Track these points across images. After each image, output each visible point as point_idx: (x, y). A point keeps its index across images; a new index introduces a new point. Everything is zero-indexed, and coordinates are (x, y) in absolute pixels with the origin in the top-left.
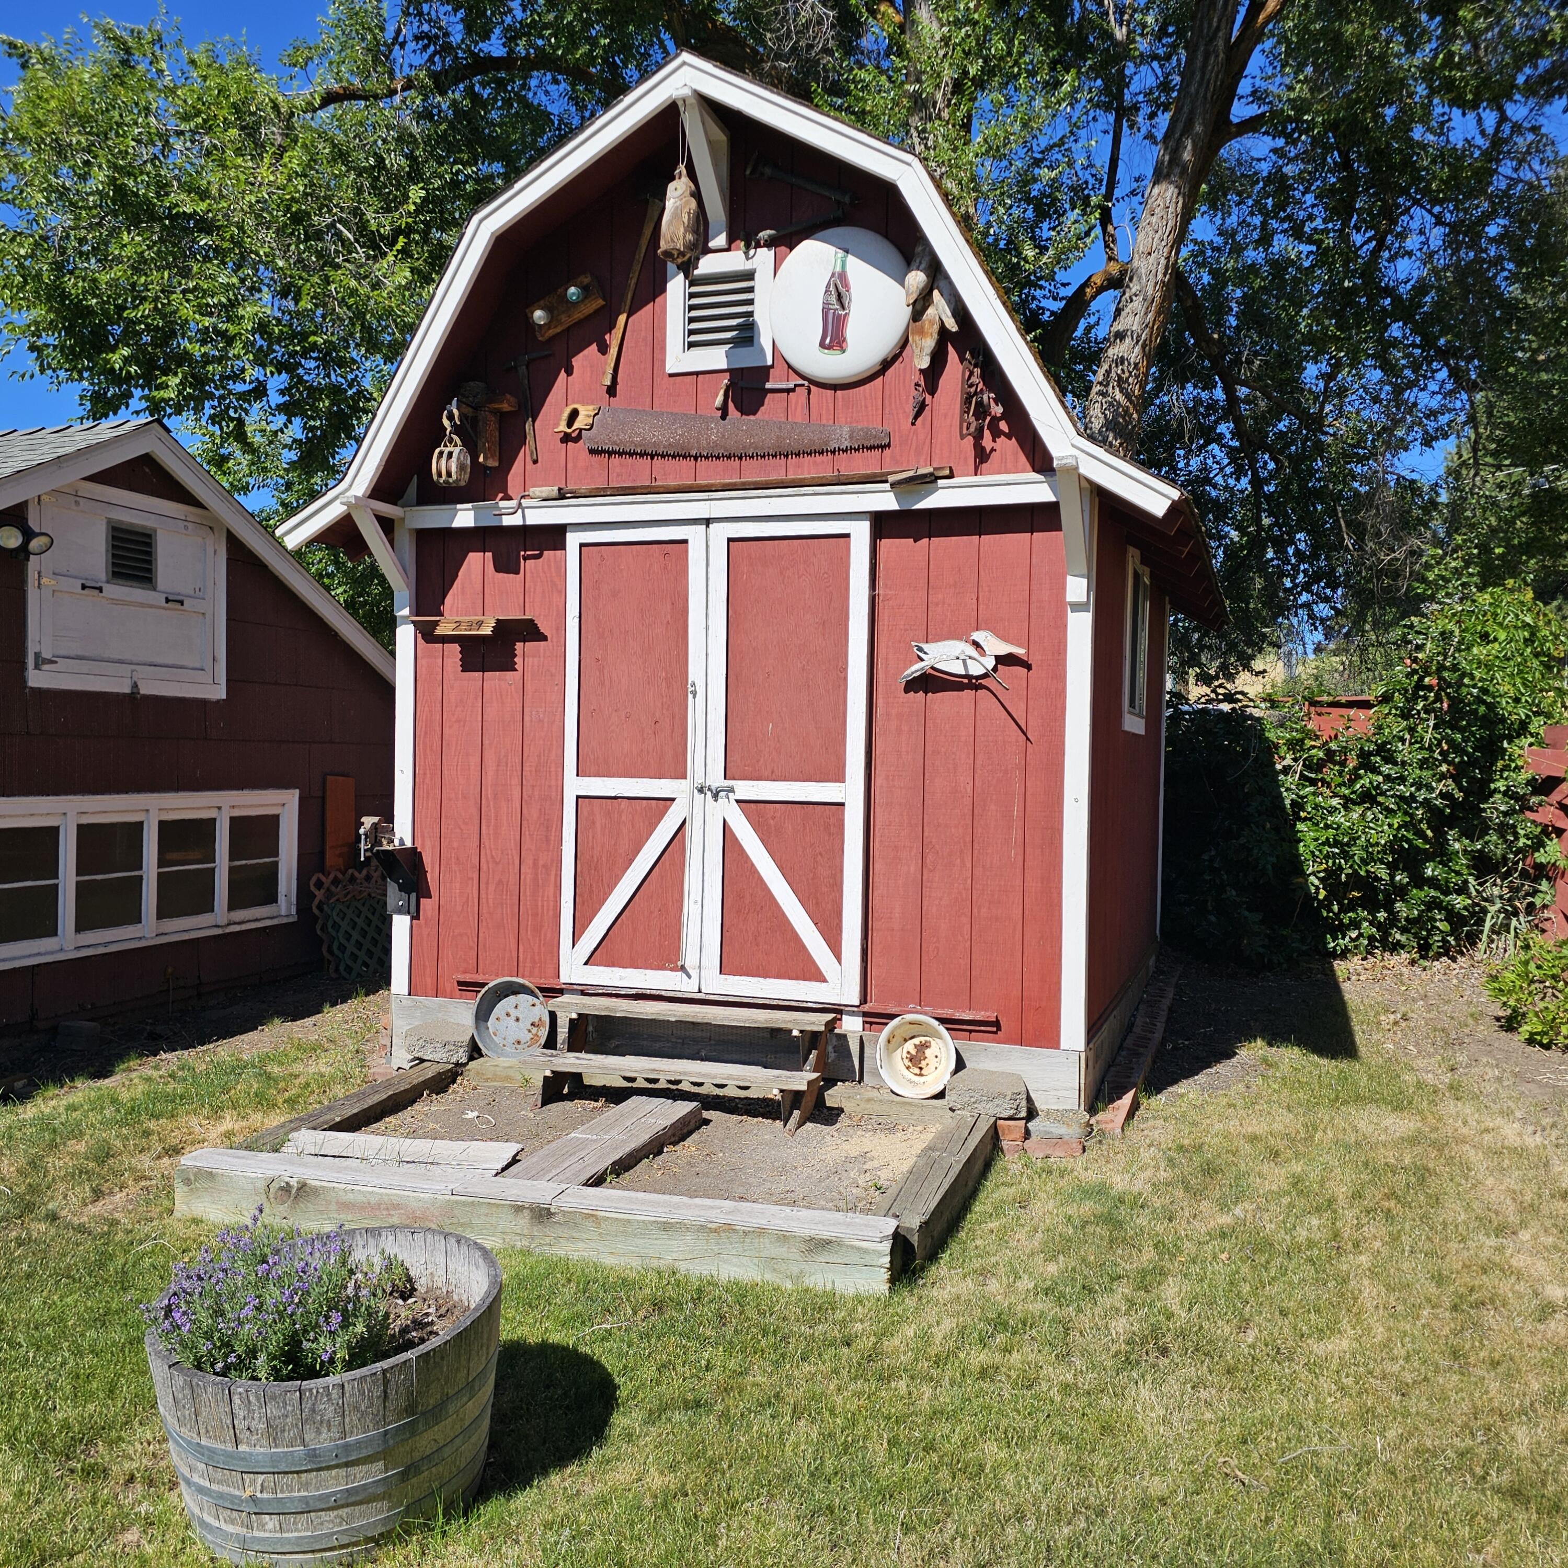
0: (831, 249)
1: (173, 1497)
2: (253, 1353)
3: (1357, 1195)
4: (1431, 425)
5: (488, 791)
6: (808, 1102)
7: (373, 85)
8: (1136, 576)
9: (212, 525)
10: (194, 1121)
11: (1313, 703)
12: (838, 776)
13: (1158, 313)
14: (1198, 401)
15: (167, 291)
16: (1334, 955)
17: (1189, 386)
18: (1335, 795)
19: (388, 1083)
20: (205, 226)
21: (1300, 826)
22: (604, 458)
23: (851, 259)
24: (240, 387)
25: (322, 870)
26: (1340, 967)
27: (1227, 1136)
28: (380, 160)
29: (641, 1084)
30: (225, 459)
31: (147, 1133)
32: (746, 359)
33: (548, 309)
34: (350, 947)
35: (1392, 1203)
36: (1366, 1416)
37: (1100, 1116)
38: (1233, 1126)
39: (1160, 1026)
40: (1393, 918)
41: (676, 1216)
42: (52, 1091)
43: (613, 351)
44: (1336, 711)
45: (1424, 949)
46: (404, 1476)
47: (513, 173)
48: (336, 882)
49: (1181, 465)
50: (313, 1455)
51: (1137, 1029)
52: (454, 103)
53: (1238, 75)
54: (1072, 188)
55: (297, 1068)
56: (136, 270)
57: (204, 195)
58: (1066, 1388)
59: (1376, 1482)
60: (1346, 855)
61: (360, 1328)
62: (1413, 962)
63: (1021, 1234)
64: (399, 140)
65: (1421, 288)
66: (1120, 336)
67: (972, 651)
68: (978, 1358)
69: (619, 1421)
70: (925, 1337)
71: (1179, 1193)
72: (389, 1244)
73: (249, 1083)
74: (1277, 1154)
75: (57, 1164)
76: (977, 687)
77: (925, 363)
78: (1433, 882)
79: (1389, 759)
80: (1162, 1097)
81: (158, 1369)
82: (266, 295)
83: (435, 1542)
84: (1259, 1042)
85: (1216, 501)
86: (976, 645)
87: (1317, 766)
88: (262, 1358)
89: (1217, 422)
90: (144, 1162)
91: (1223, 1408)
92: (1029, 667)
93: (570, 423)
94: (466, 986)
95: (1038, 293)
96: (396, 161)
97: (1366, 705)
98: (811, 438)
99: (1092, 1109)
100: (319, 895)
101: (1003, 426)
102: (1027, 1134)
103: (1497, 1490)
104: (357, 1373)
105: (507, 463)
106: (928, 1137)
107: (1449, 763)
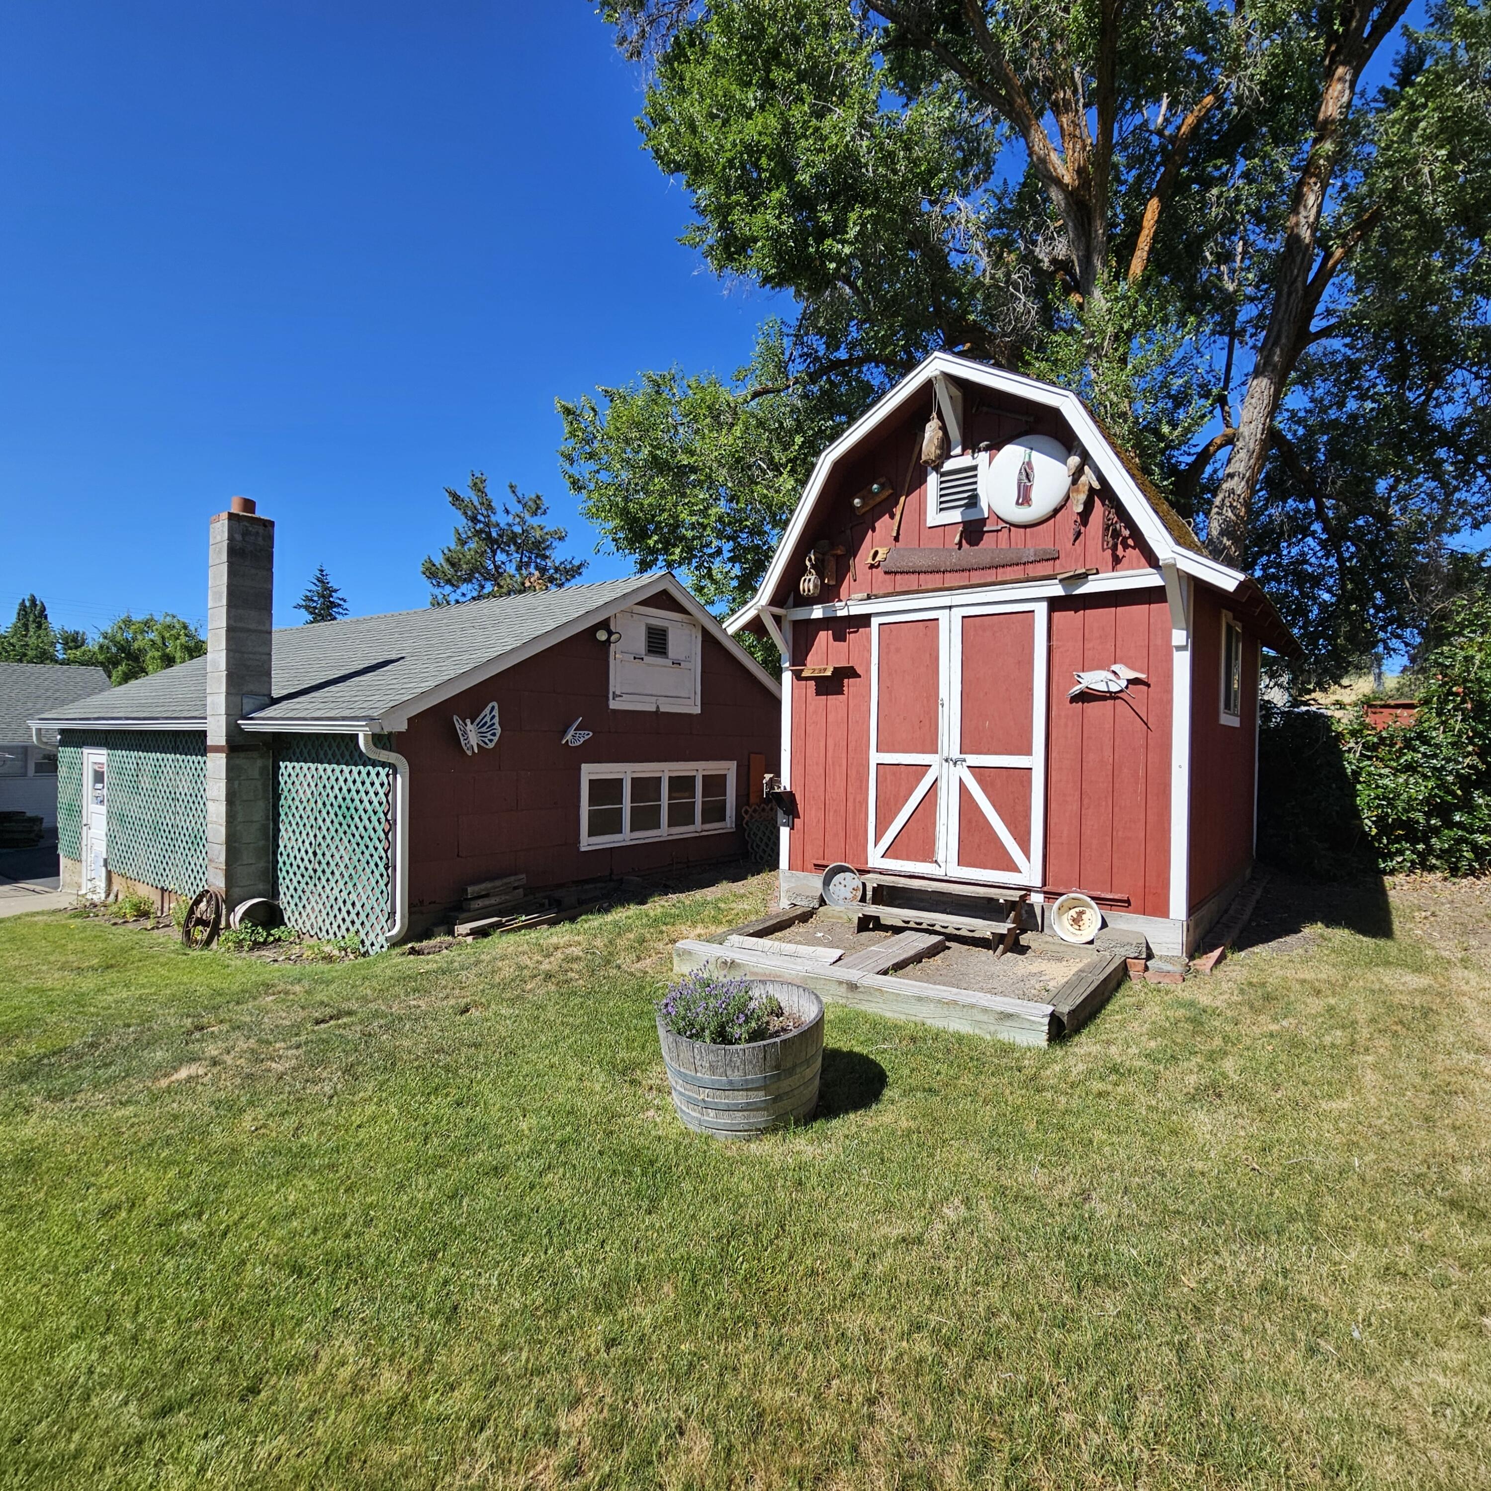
0: (1022, 449)
1: (669, 1099)
2: (703, 1030)
3: (1373, 1020)
4: (1479, 515)
5: (829, 760)
6: (1009, 941)
7: (779, 384)
8: (1230, 628)
9: (694, 623)
10: (683, 927)
11: (1370, 706)
12: (1028, 752)
13: (1258, 459)
14: (1297, 511)
15: (675, 505)
16: (1384, 872)
17: (1290, 501)
18: (1387, 766)
19: (778, 915)
20: (694, 469)
21: (1359, 787)
22: (892, 576)
23: (1035, 454)
24: (709, 551)
25: (748, 804)
26: (1388, 880)
27: (1285, 979)
28: (781, 424)
29: (912, 925)
30: (703, 588)
31: (662, 932)
32: (973, 515)
33: (863, 499)
34: (763, 846)
35: (1399, 1028)
36: (1351, 1146)
37: (1196, 961)
38: (1290, 973)
39: (1249, 911)
40: (1430, 850)
41: (924, 994)
42: (620, 909)
43: (898, 517)
44: (1386, 711)
45: (1454, 871)
46: (775, 1100)
47: (852, 420)
48: (755, 811)
49: (1285, 552)
50: (731, 1082)
51: (1231, 912)
52: (821, 388)
53: (1317, 301)
54: (1199, 386)
55: (733, 905)
56: (661, 497)
57: (692, 453)
58: (1150, 1108)
59: (1352, 1183)
60: (1391, 805)
61: (754, 1024)
62: (1445, 879)
63: (1136, 1024)
64: (792, 411)
65: (1461, 424)
66: (1231, 476)
67: (1112, 677)
68: (1097, 1086)
69: (887, 1093)
70: (1066, 1072)
71: (1245, 1009)
72: (771, 989)
73: (710, 911)
74: (1319, 992)
75: (621, 943)
76: (1115, 698)
77: (1080, 509)
78: (1460, 825)
79: (1426, 742)
80: (1243, 954)
81: (661, 1032)
82: (722, 502)
83: (790, 1136)
84: (1319, 924)
85: (1311, 575)
86: (1114, 673)
87: (1374, 747)
88: (707, 1032)
89: (1311, 523)
90: (660, 946)
91: (1254, 1130)
92: (1149, 686)
93: (874, 558)
94: (819, 867)
95: (1176, 453)
96: (788, 423)
97: (1411, 706)
98: (1011, 557)
99: (1191, 957)
100: (747, 817)
101: (1130, 542)
102: (1146, 968)
103: (1441, 1200)
104: (752, 1045)
105: (840, 583)
106: (1080, 965)
107: (1474, 745)
